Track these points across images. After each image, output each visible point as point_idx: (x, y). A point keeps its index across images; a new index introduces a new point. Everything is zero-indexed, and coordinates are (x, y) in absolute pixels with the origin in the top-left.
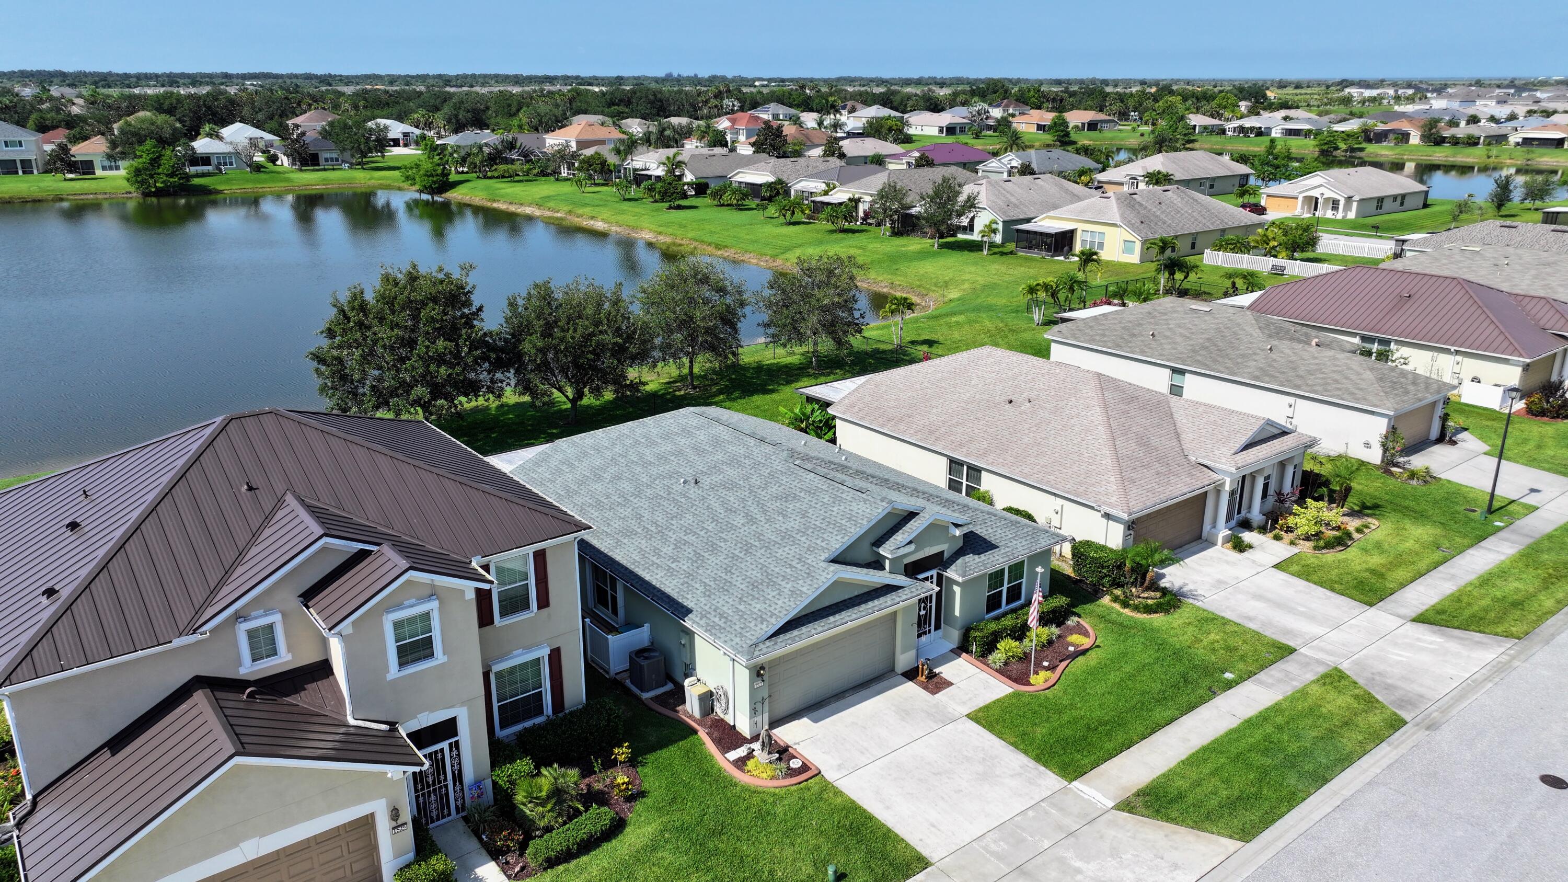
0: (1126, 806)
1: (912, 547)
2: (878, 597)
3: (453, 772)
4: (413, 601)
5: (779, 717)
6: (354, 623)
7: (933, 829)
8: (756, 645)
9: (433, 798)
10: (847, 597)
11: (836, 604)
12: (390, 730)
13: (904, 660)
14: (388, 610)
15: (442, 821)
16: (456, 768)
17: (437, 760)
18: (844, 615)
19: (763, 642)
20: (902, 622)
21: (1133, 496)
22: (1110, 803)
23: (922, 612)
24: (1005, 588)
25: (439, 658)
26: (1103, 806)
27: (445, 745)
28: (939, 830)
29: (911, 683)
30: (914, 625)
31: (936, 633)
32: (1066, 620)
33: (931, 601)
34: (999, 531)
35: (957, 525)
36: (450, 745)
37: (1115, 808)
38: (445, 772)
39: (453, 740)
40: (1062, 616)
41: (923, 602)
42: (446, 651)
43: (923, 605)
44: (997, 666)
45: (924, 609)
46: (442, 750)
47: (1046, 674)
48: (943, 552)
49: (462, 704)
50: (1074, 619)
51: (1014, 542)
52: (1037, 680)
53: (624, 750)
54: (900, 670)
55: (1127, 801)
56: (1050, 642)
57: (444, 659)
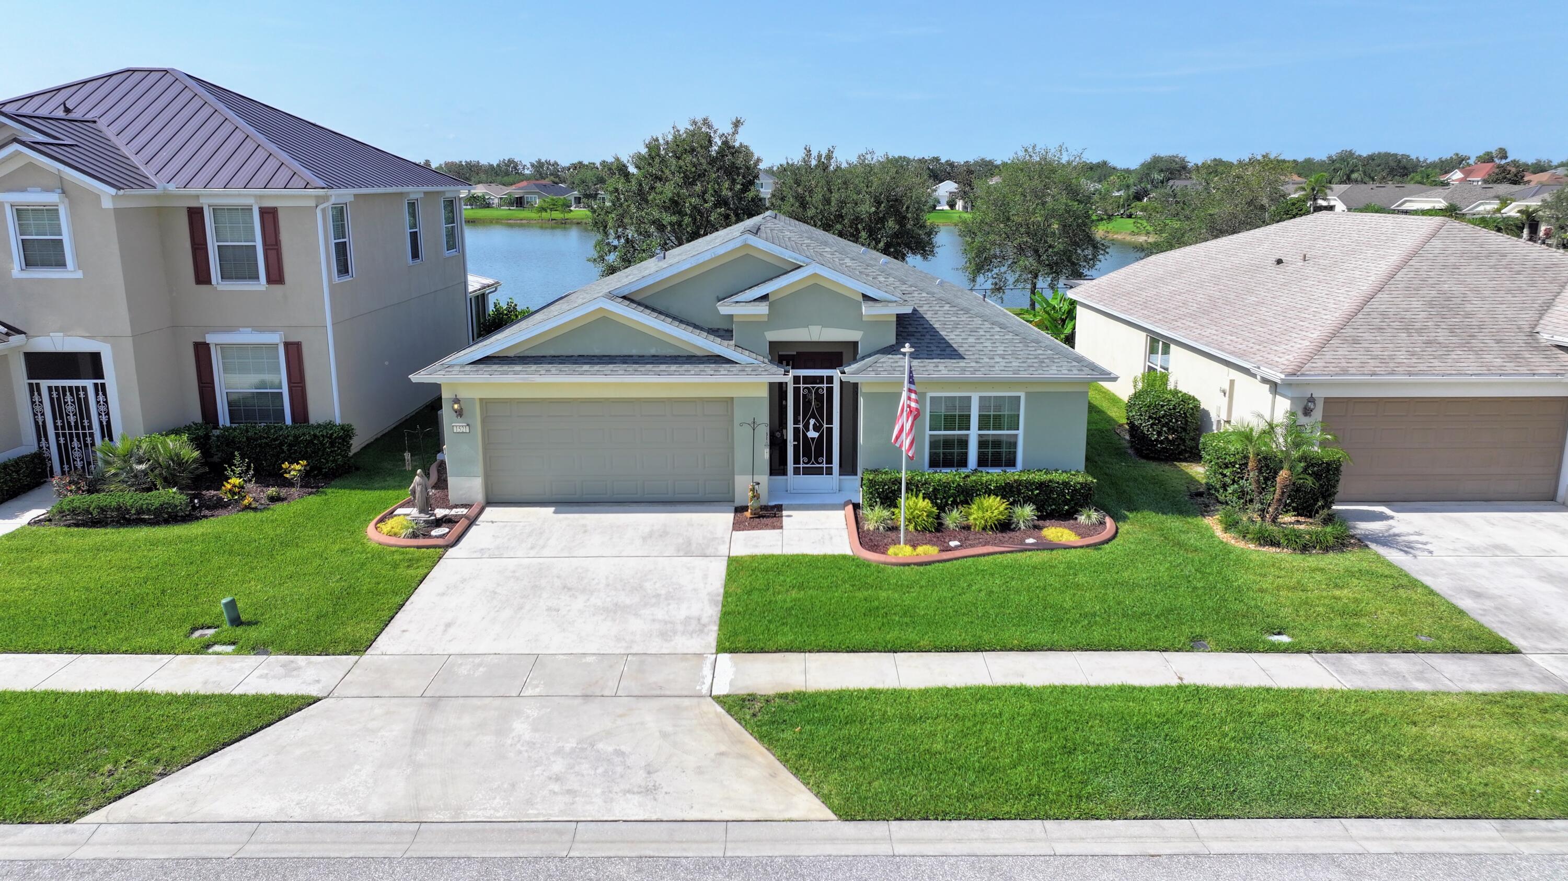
0: (738, 702)
1: (764, 309)
3: (101, 423)
4: (38, 189)
5: (506, 496)
7: (441, 628)
9: (76, 444)
11: (600, 357)
13: (745, 483)
14: (9, 191)
16: (104, 419)
17: (79, 400)
19: (463, 366)
20: (739, 416)
21: (1329, 356)
22: (721, 689)
23: (812, 434)
24: (973, 434)
25: (71, 272)
26: (705, 690)
27: (89, 384)
28: (445, 631)
29: (731, 516)
30: (754, 425)
31: (847, 478)
32: (1077, 512)
33: (830, 421)
34: (988, 344)
35: (866, 297)
36: (96, 385)
37: (719, 700)
38: (89, 418)
39: (99, 381)
40: (1066, 502)
41: (813, 416)
42: (79, 267)
43: (812, 421)
44: (870, 526)
45: (816, 429)
46: (84, 389)
47: (928, 551)
48: (855, 344)
49: (105, 338)
50: (1095, 516)
51: (997, 359)
52: (902, 551)
53: (295, 469)
54: (738, 502)
55: (752, 698)
56: (1005, 526)
57: (79, 275)
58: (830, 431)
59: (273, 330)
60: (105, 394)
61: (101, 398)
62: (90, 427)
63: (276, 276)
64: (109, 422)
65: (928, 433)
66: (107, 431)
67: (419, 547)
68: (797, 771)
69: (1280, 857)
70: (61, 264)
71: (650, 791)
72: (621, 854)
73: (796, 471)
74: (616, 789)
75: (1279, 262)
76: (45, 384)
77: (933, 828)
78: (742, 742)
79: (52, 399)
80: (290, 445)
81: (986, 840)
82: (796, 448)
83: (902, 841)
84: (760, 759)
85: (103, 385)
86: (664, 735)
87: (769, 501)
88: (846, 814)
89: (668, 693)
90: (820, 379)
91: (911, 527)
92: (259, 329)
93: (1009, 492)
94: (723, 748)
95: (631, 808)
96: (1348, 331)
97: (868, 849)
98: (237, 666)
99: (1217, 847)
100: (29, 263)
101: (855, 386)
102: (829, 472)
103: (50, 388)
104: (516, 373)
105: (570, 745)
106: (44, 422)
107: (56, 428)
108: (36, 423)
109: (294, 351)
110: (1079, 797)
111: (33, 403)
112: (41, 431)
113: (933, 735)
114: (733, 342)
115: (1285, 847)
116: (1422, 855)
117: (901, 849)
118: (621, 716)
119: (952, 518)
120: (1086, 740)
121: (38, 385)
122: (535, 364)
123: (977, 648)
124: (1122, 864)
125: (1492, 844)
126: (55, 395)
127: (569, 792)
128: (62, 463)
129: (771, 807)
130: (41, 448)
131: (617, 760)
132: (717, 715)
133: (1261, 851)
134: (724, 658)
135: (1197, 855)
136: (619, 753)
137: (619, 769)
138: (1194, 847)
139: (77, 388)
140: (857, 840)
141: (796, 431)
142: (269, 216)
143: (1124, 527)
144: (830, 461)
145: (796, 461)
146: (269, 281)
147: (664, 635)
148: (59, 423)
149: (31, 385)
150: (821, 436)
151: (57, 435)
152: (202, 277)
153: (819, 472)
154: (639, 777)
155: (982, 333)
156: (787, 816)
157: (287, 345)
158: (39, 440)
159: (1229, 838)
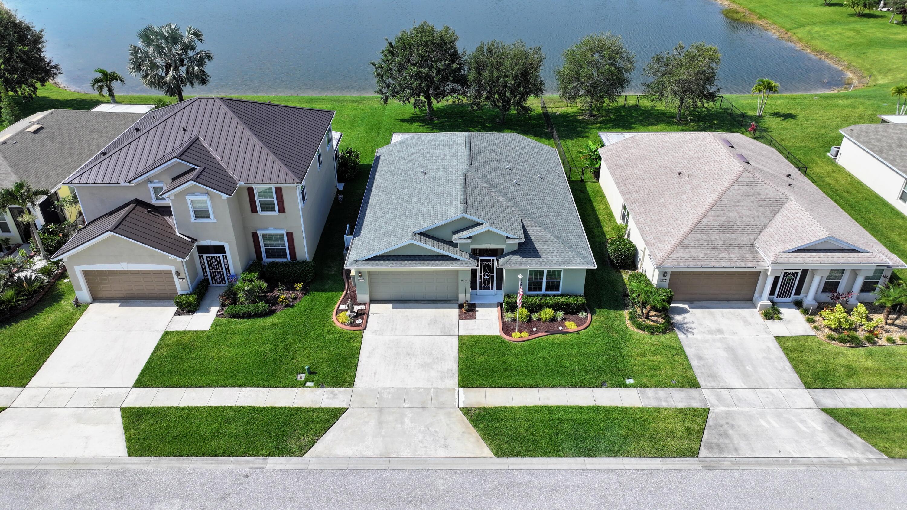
0: (467, 411)
1: (470, 241)
2: (440, 260)
3: (225, 268)
4: (199, 193)
5: (377, 299)
6: (176, 195)
7: (373, 374)
8: (357, 261)
9: (217, 274)
10: (422, 254)
11: (410, 256)
12: (191, 242)
13: (463, 297)
14: (188, 194)
15: (221, 285)
16: (227, 266)
17: (217, 261)
18: (418, 263)
19: (362, 261)
20: (460, 278)
21: (674, 256)
22: (462, 405)
23: (486, 277)
24: (544, 281)
25: (212, 220)
26: (457, 406)
27: (221, 255)
28: (375, 376)
29: (458, 310)
30: (466, 281)
31: (499, 291)
32: (578, 312)
33: (493, 273)
34: (551, 249)
35: (507, 237)
36: (223, 256)
37: (460, 409)
38: (221, 266)
39: (224, 255)
40: (575, 309)
41: (487, 272)
42: (216, 218)
43: (486, 273)
44: (506, 319)
45: (488, 276)
46: (219, 257)
47: (525, 334)
48: (503, 249)
49: (226, 241)
50: (584, 314)
51: (554, 258)
52: (516, 335)
53: (299, 286)
54: (460, 302)
55: (471, 409)
56: (553, 320)
57: (215, 221)
58: (493, 277)
59: (281, 228)
60: (226, 258)
61: (225, 260)
62: (222, 269)
63: (282, 210)
64: (228, 268)
65: (528, 281)
66: (228, 270)
67: (354, 330)
68: (484, 439)
69: (604, 470)
70: (209, 217)
71: (446, 446)
72: (442, 468)
73: (480, 289)
74: (437, 446)
75: (680, 174)
76: (205, 256)
77: (519, 459)
78: (469, 428)
79: (207, 261)
80: (294, 274)
81: (532, 464)
82: (480, 282)
83: (511, 464)
84: (474, 435)
85: (226, 256)
86: (447, 425)
87: (471, 301)
88: (497, 455)
89: (446, 406)
90: (489, 260)
91: (520, 320)
92: (277, 228)
93: (556, 307)
94: (464, 430)
95: (442, 453)
96: (686, 242)
97: (502, 467)
98: (318, 393)
99: (589, 467)
100: (197, 217)
101: (502, 270)
102: (492, 289)
103: (207, 257)
104: (382, 265)
105: (422, 429)
106: (205, 268)
107: (210, 269)
108: (202, 268)
109: (290, 235)
110: (557, 451)
111: (201, 262)
112: (204, 270)
113: (521, 427)
114: (458, 249)
115: (605, 467)
116: (638, 470)
117: (511, 467)
118: (434, 416)
119: (535, 317)
120: (562, 430)
121: (202, 256)
122: (388, 260)
123: (537, 386)
124: (564, 473)
125: (657, 466)
126: (208, 259)
127: (425, 447)
128: (212, 281)
129: (478, 453)
130: (204, 276)
131: (436, 434)
132: (461, 416)
133: (599, 469)
134: (461, 389)
135: (583, 470)
136: (436, 432)
137: (437, 438)
138: (583, 467)
139: (217, 257)
140: (500, 464)
141: (481, 277)
142: (279, 190)
143: (594, 317)
144: (492, 285)
145: (480, 285)
146: (280, 212)
147: (442, 379)
148: (211, 268)
149: (200, 256)
150: (489, 278)
151: (210, 272)
152: (254, 210)
153: (489, 289)
154: (442, 441)
155: (550, 243)
156: (482, 456)
157: (287, 233)
158: (204, 273)
159: (593, 464)
